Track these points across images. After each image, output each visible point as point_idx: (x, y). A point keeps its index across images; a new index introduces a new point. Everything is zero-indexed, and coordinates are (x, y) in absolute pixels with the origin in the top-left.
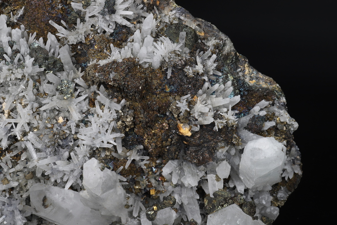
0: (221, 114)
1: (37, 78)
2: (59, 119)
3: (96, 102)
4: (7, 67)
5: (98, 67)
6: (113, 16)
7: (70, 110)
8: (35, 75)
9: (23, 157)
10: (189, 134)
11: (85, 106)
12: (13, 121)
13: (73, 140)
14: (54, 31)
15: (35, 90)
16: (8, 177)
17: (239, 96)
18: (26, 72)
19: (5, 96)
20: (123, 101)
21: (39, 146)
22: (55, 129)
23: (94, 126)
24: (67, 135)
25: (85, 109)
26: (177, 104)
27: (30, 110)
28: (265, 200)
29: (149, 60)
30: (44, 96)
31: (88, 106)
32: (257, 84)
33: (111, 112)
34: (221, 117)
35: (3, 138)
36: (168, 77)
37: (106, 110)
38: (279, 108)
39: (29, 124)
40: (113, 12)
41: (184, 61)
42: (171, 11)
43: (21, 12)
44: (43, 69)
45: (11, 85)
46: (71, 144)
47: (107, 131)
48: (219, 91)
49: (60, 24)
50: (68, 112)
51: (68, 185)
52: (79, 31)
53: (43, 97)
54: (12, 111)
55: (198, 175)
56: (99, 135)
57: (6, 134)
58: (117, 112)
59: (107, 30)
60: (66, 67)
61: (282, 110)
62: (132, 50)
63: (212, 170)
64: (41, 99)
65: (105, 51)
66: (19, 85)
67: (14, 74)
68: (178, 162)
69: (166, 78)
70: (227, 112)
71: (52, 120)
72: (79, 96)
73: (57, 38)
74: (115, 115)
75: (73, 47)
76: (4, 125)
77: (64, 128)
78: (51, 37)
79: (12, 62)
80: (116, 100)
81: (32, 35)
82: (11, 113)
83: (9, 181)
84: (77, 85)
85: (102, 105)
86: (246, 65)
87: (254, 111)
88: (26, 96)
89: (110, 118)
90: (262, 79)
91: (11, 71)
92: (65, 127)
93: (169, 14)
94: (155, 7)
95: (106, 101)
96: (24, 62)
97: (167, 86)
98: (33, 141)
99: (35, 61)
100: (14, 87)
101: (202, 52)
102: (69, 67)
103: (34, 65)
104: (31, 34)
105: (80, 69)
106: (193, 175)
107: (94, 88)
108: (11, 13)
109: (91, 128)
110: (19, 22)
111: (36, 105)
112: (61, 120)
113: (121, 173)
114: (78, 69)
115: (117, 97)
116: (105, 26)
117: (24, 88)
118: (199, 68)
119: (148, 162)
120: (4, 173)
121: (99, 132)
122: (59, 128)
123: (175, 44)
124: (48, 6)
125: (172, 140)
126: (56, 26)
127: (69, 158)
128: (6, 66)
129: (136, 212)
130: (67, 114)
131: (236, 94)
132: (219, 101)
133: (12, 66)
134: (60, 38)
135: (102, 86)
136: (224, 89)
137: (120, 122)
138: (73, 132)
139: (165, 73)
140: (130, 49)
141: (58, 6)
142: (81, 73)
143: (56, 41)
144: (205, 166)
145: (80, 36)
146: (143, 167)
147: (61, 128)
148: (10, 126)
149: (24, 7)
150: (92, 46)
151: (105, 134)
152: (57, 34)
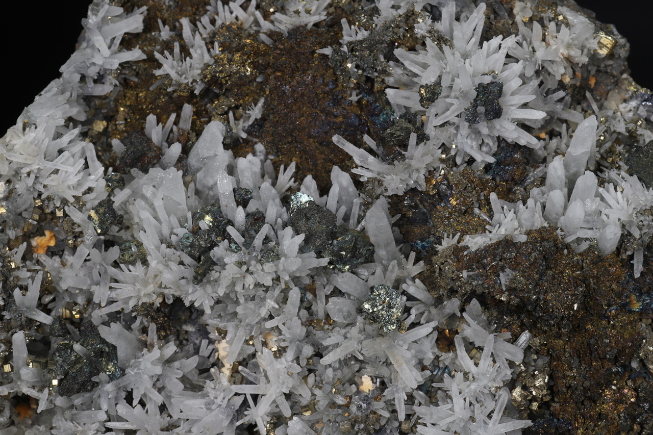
1: (307, 281)
2: (362, 383)
3: (457, 340)
4: (235, 257)
5: (465, 253)
6: (496, 122)
7: (392, 360)
8: (304, 275)
11: (429, 352)
12: (248, 390)
14: (346, 163)
15: (304, 313)
18: (284, 270)
19: (225, 327)
20: (525, 337)
22: (353, 408)
23: (458, 403)
24: (383, 422)
25: (429, 357)
27: (292, 361)
29: (589, 234)
30: (326, 327)
31: (436, 350)
33: (498, 364)
35: (224, 431)
36: (637, 275)
37: (485, 362)
39: (288, 396)
40: (495, 113)
42: (625, 101)
43: (256, 112)
44: (324, 261)
45: (242, 300)
47: (490, 416)
49: (359, 144)
50: (388, 364)
52: (413, 163)
53: (323, 329)
54: (244, 362)
56: (471, 425)
57: (232, 422)
58: (511, 364)
59: (479, 157)
60: (381, 253)
62: (544, 207)
64: (319, 334)
65: (477, 211)
66: (263, 300)
67: (252, 273)
69: (631, 276)
71: (347, 385)
72: (413, 325)
73: (355, 179)
74: (508, 373)
75: (395, 203)
76: (227, 399)
77: (379, 406)
78: (340, 179)
79: (248, 244)
80: (508, 335)
81: (285, 171)
82: (240, 368)
84: (410, 298)
85: (470, 347)
88: (281, 327)
89: (494, 380)
91: (244, 268)
92: (381, 404)
93: (622, 109)
94: (588, 94)
95: (488, 340)
96: (278, 244)
97: (633, 297)
99: (306, 241)
100: (251, 305)
102: (388, 252)
103: (302, 250)
104: (282, 167)
105: (413, 255)
107: (451, 306)
108: (231, 114)
109: (450, 406)
110: (250, 138)
111: (308, 351)
112: (367, 385)
114: (407, 257)
115: (508, 327)
116: (472, 148)
117: (277, 306)
121: (472, 419)
122: (364, 405)
124: (324, 98)
125: (642, 429)
126: (350, 148)
128: (233, 255)
130: (384, 372)
133: (249, 254)
134: (361, 179)
135: (474, 301)
137: (517, 392)
138: (402, 416)
139: (628, 264)
140: (539, 204)
141: (351, 95)
142: (414, 264)
143: (352, 188)
145: (415, 176)
147: (369, 404)
148: (239, 401)
149: (262, 100)
150: (442, 197)
151: (485, 423)
152: (354, 171)
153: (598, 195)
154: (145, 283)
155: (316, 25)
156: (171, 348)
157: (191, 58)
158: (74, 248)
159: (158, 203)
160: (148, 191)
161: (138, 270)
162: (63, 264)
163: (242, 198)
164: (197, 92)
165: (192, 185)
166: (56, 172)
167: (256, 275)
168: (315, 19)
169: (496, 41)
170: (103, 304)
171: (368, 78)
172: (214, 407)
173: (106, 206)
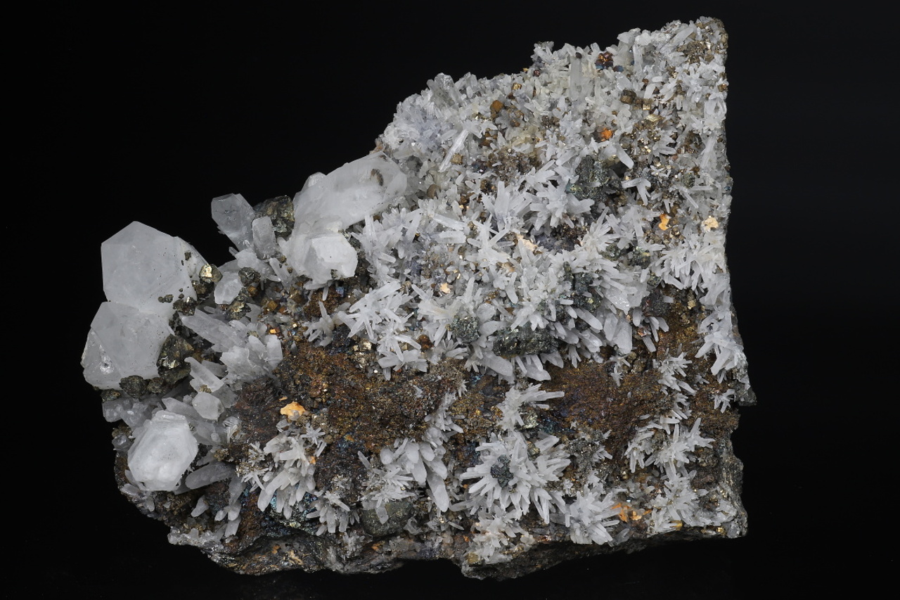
0: (267, 469)
1: (514, 311)
2: (448, 287)
3: (419, 347)
4: (558, 291)
5: (449, 389)
6: (490, 467)
7: (442, 309)
8: (518, 312)
9: (457, 208)
10: (283, 411)
11: (428, 330)
12: (499, 236)
13: (408, 276)
14: (546, 385)
15: (503, 295)
16: (458, 168)
17: (263, 510)
18: (529, 306)
19: (538, 257)
20: (388, 377)
21: (442, 235)
22: (441, 271)
23: (393, 316)
24: (422, 277)
25: (425, 326)
26: (322, 431)
27: (489, 267)
28: (132, 416)
29: (398, 452)
30: (487, 298)
31: (425, 333)
32: (267, 550)
33: (389, 350)
34: (262, 464)
36: (359, 453)
37: (396, 347)
38: (212, 543)
39: (477, 249)
40: (494, 472)
41: (360, 490)
42: (441, 543)
43: (616, 375)
44: (513, 327)
45: (539, 275)
46: (407, 271)
47: (371, 322)
48: (292, 495)
49: (549, 401)
50: (443, 306)
51: (369, 222)
52: (512, 412)
53: (488, 295)
54: (513, 247)
55: (234, 373)
56: (375, 309)
57: (494, 214)
58: (382, 356)
59: (485, 445)
60: (491, 356)
61: (205, 543)
62: (432, 446)
63: (224, 395)
64: (487, 291)
65: (463, 417)
66: (529, 284)
67: (544, 291)
68: (272, 367)
69: (361, 450)
70: (260, 477)
71: (454, 279)
72: (445, 335)
73: (535, 382)
74: (380, 350)
75: (506, 386)
76: (506, 222)
77: (432, 282)
78: (542, 375)
79: (557, 304)
80: (396, 369)
81: (578, 360)
82: (513, 244)
83: (453, 163)
84: (459, 346)
85: (410, 348)
86: (301, 563)
87: (234, 510)
88: (508, 279)
89: (384, 342)
90: (268, 563)
91: (549, 291)
92: (429, 284)
93: (439, 537)
94: (462, 528)
95: (403, 357)
96: (543, 316)
97: (352, 441)
98: (454, 235)
99: (530, 329)
100: (533, 277)
101: (352, 522)
102: (489, 359)
103: (529, 324)
104: (580, 360)
105: (476, 370)
106: (238, 369)
107: (435, 360)
108: (629, 365)
109: (395, 311)
110: (608, 361)
111: (485, 278)
112: (445, 288)
113: (320, 290)
114: (478, 366)
115: (400, 373)
116: (492, 447)
117: (519, 287)
118: (334, 498)
119: (306, 334)
120: (468, 168)
121: (378, 314)
122: (437, 277)
123: (387, 500)
124: (589, 411)
125: (295, 384)
126: (552, 395)
127: (395, 253)
128: (560, 293)
129: (275, 264)
130: (441, 301)
131: (269, 507)
132: (284, 479)
133: (553, 299)
134: (532, 384)
135: (425, 370)
136: (288, 502)
137: (369, 346)
138: (414, 287)
139: (368, 454)
140: (436, 446)
141: (576, 424)
142: (472, 366)
143: (532, 376)
144: (238, 393)
145: (507, 408)
146: (306, 323)
147: (436, 279)
148: (500, 227)
149: (619, 385)
150: (486, 410)
151: (371, 317)
152: (539, 385)
153: (410, 475)
154: (593, 243)
155: (626, 447)
156: (554, 223)
157: (672, 376)
158: (644, 230)
159: (621, 287)
160: (634, 290)
161: (603, 247)
162: (644, 220)
163: (581, 325)
164: (654, 360)
165: (615, 312)
166: (685, 259)
167: (541, 292)
168: (629, 449)
169: (526, 510)
170: (607, 216)
171: (573, 438)
172: (509, 213)
173: (644, 263)
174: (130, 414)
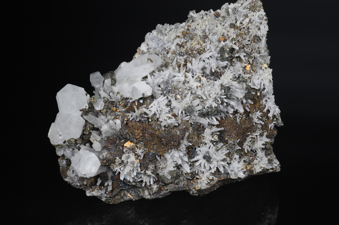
0: (122, 166)
1: (205, 102)
3: (173, 117)
4: (219, 94)
5: (187, 131)
6: (202, 156)
7: (179, 103)
8: (206, 102)
9: (177, 69)
10: (125, 145)
11: (175, 111)
12: (195, 77)
13: (165, 94)
14: (218, 126)
15: (200, 97)
16: (174, 55)
17: (122, 180)
18: (210, 99)
19: (208, 83)
20: (163, 129)
21: (175, 78)
22: (177, 91)
23: (164, 107)
24: (170, 94)
25: (174, 110)
26: (142, 150)
27: (194, 88)
28: (69, 153)
29: (171, 154)
30: (194, 98)
31: (174, 113)
32: (120, 195)
33: (164, 119)
34: (120, 164)
35: (192, 67)
36: (157, 156)
37: (166, 118)
38: (102, 194)
39: (188, 82)
40: (204, 157)
41: (158, 169)
42: (184, 185)
43: (238, 121)
44: (206, 107)
45: (211, 89)
46: (165, 92)
47: (157, 110)
48: (132, 173)
49: (219, 131)
51: (149, 76)
52: (209, 136)
53: (195, 97)
54: (200, 80)
55: (105, 134)
56: (158, 106)
57: (192, 70)
58: (161, 122)
59: (199, 149)
61: (100, 194)
62: (182, 151)
63: (101, 142)
65: (191, 140)
66: (208, 93)
68: (117, 130)
69: (157, 155)
70: (120, 169)
71: (182, 93)
72: (182, 112)
75: (204, 129)
76: (197, 72)
77: (174, 95)
78: (216, 123)
79: (220, 98)
80: (167, 126)
81: (225, 117)
82: (200, 79)
83: (172, 54)
84: (187, 116)
85: (170, 118)
86: (132, 197)
87: (110, 182)
88: (201, 91)
89: (162, 117)
90: (120, 199)
91: (216, 94)
93: (183, 182)
94: (191, 178)
95: (169, 121)
96: (215, 102)
97: (154, 152)
98: (180, 78)
99: (212, 107)
100: (209, 90)
101: (155, 180)
102: (198, 119)
103: (211, 105)
105: (193, 123)
106: (106, 132)
107: (180, 122)
108: (241, 117)
109: (164, 105)
110: (235, 116)
111: (193, 92)
112: (178, 97)
113: (134, 102)
114: (193, 122)
115: (167, 127)
116: (201, 149)
117: (205, 93)
118: (149, 172)
119: (129, 118)
120: (177, 55)
121: (159, 107)
123: (168, 171)
126: (219, 129)
127: (159, 86)
129: (112, 95)
130: (178, 101)
131: (124, 179)
132: (128, 169)
133: (218, 96)
134: (213, 126)
135: (178, 125)
136: (131, 176)
138: (169, 97)
139: (160, 156)
140: (183, 151)
141: (227, 138)
142: (191, 122)
143: (213, 123)
144: (105, 141)
145: (206, 135)
146: (128, 114)
147: (175, 94)
148: (195, 74)
149: (239, 124)
150: (198, 137)
151: (157, 109)
152: (215, 126)
154: (228, 76)
155: (243, 145)
156: (213, 71)
157: (257, 119)
158: (243, 71)
159: (239, 90)
160: (242, 91)
161: (231, 77)
162: (242, 67)
163: (228, 104)
164: (250, 114)
165: (236, 99)
166: (258, 79)
167: (214, 94)
168: (244, 145)
169: (215, 169)
170: (230, 67)
171: (228, 143)
172: (198, 69)
173: (245, 81)
174: (68, 153)
